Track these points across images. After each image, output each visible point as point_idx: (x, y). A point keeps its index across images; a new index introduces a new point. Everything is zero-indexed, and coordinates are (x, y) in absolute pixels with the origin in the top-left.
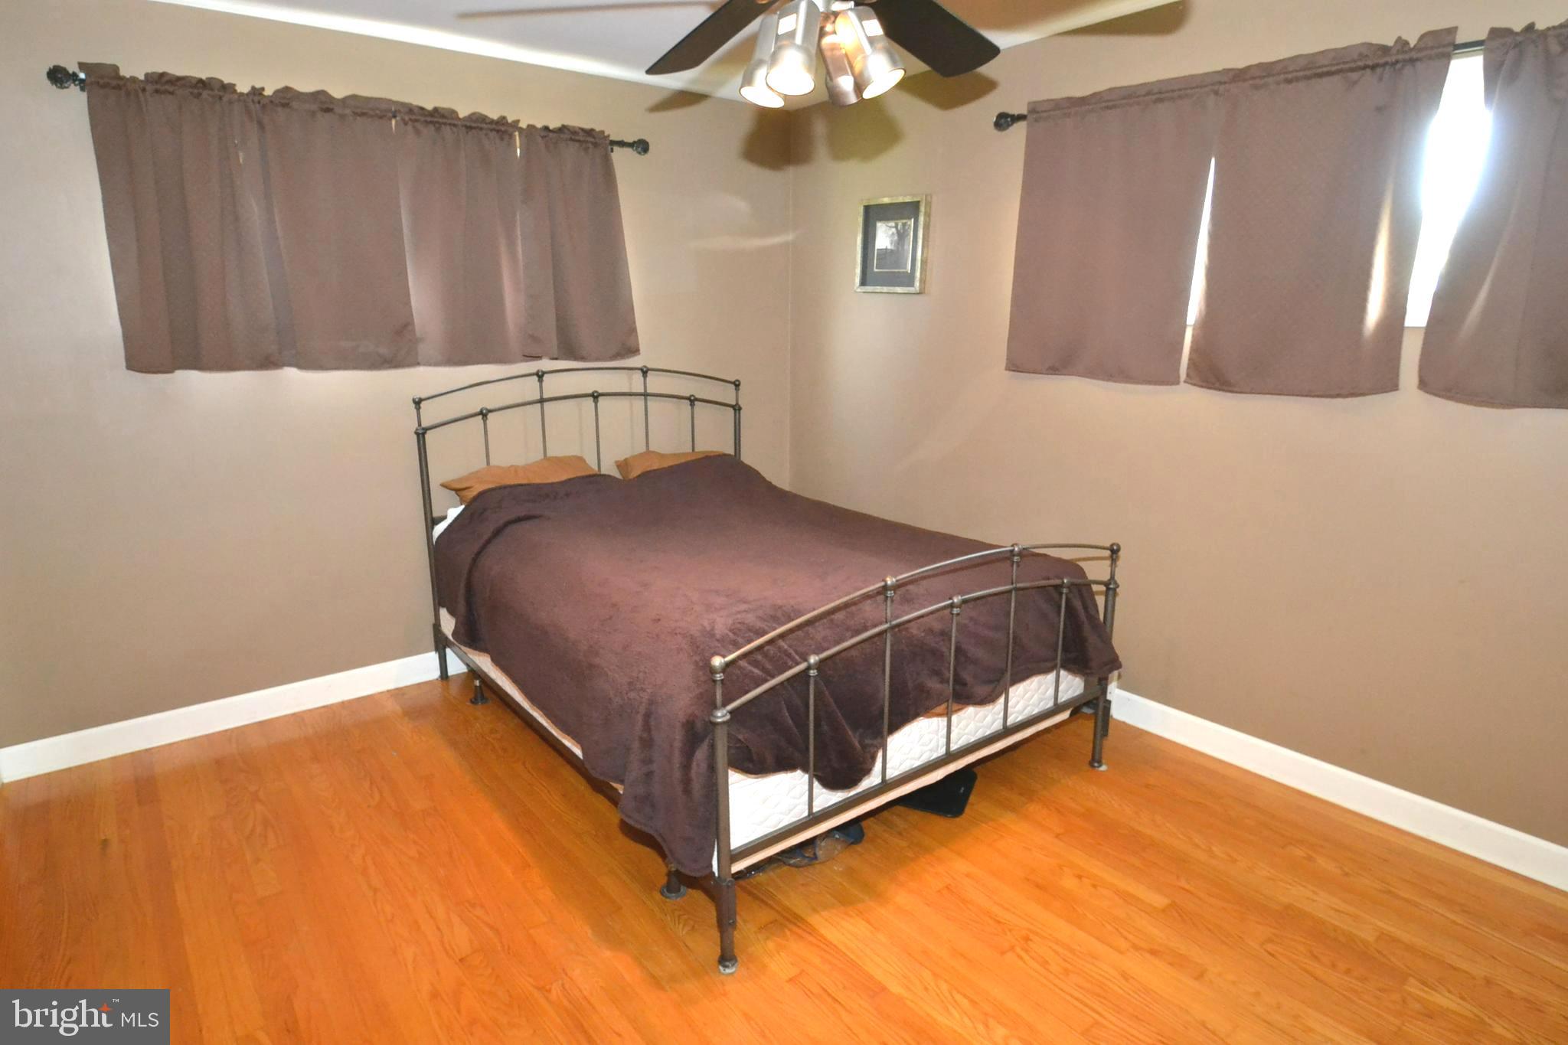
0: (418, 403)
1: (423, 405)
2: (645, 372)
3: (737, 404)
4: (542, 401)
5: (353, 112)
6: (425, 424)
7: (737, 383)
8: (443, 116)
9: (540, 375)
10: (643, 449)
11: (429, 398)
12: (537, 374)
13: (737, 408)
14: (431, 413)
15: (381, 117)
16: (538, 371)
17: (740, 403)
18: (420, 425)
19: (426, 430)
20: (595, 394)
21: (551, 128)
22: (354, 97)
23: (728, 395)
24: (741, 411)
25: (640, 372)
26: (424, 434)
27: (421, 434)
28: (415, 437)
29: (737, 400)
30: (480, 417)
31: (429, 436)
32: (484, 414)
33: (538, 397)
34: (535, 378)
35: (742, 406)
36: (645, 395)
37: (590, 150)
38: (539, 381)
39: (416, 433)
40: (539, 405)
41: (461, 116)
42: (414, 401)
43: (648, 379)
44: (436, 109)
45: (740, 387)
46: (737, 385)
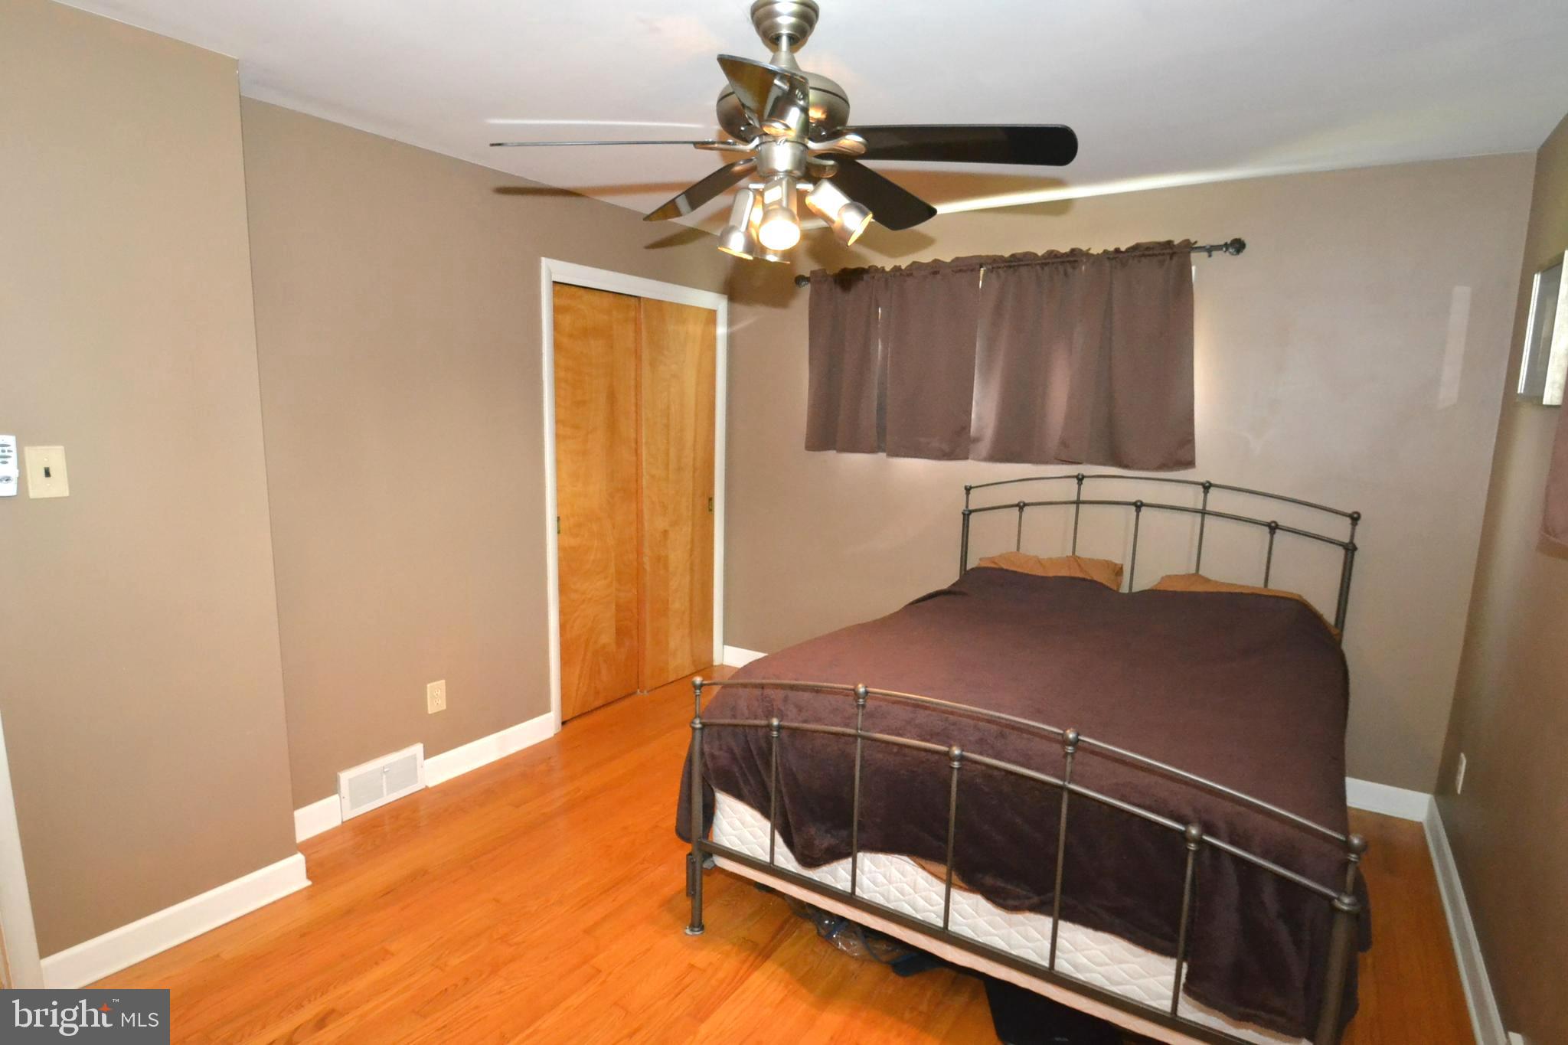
0: (968, 490)
1: (972, 491)
2: (1207, 487)
3: (1351, 542)
4: (1078, 502)
5: (953, 271)
6: (970, 508)
7: (1355, 516)
8: (1020, 260)
9: (1080, 479)
10: (1193, 571)
11: (977, 487)
12: (1077, 477)
13: (1350, 549)
14: (977, 500)
15: (972, 270)
16: (1079, 474)
17: (1356, 541)
18: (967, 507)
19: (971, 512)
20: (1139, 504)
21: (1123, 249)
22: (957, 259)
23: (1340, 530)
24: (1356, 553)
25: (1201, 487)
26: (969, 515)
27: (967, 515)
28: (962, 516)
29: (1352, 536)
30: (1018, 508)
31: (973, 517)
32: (1021, 506)
33: (1075, 498)
34: (1075, 481)
35: (1358, 546)
36: (1204, 513)
37: (1167, 262)
38: (1078, 483)
39: (964, 514)
40: (1075, 506)
41: (1040, 254)
42: (966, 488)
43: (1209, 496)
44: (1013, 256)
45: (1359, 522)
46: (1355, 518)
